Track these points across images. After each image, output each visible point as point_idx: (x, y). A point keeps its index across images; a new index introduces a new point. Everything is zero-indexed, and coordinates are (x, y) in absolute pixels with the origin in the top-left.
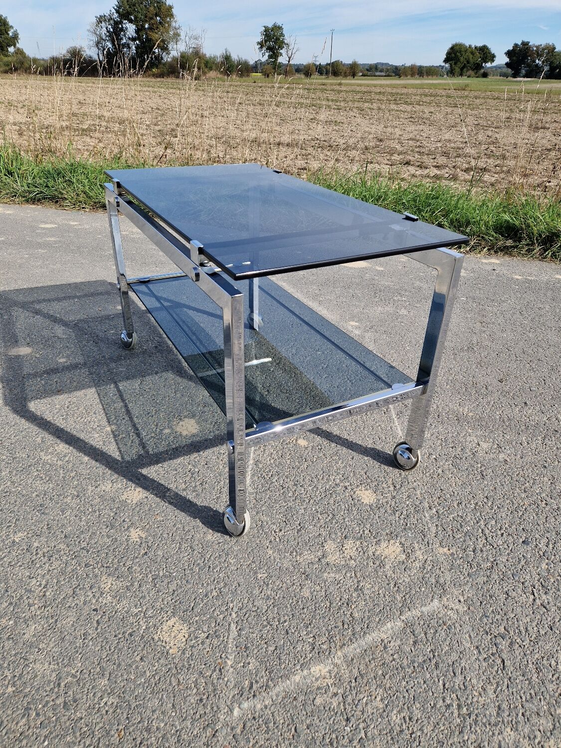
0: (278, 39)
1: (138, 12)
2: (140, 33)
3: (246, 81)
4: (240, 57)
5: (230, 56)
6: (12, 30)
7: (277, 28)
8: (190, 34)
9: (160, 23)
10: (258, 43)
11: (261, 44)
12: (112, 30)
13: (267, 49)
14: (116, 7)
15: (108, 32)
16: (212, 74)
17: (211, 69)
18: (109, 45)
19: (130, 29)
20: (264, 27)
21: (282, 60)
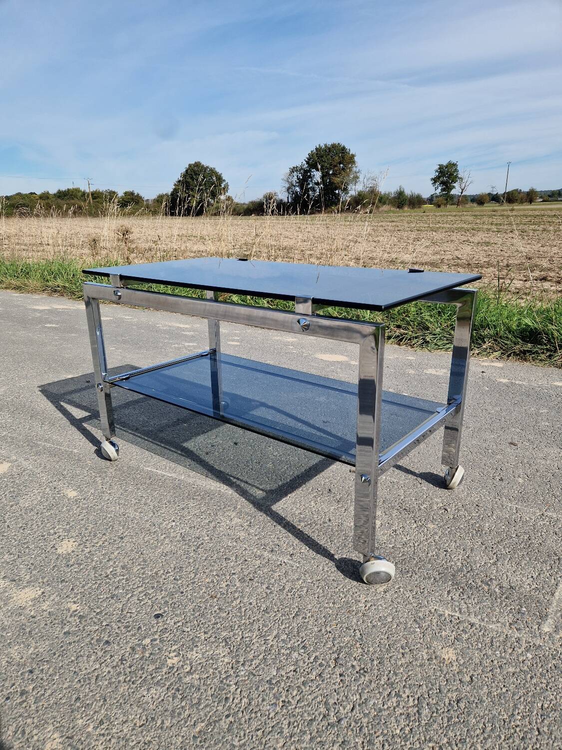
0: (451, 174)
1: (325, 162)
2: (325, 179)
3: (417, 212)
4: (413, 192)
5: (403, 192)
6: (224, 183)
7: (452, 165)
8: (368, 176)
9: (343, 169)
10: (432, 179)
11: (435, 180)
12: (301, 177)
13: (440, 184)
14: (307, 160)
15: (298, 179)
16: (385, 208)
17: (384, 203)
18: (298, 189)
19: (317, 175)
20: (439, 165)
21: (456, 191)
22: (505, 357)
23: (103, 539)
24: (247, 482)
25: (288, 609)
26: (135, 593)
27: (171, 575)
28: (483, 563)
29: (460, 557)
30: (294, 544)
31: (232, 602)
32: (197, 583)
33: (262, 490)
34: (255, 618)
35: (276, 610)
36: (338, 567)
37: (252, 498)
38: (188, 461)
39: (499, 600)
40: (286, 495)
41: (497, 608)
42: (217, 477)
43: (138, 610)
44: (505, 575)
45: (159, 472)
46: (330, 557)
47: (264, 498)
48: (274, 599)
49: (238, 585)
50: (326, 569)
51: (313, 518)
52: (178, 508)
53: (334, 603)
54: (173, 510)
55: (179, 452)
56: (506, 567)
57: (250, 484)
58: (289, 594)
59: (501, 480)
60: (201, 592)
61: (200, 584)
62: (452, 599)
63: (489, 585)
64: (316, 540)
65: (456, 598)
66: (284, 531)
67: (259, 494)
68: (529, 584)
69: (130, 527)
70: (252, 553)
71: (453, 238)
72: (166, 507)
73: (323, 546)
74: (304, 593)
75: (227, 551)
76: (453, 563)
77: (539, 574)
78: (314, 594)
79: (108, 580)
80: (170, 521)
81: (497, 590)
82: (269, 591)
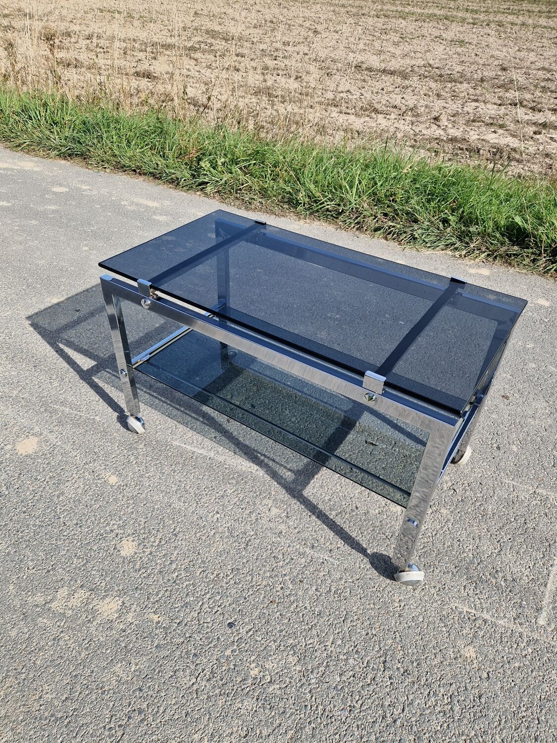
22: (491, 259)
23: (158, 537)
24: (274, 460)
25: (338, 613)
26: (205, 600)
27: (231, 578)
28: (490, 553)
29: (471, 547)
30: (331, 538)
31: (290, 607)
32: (255, 586)
33: (290, 470)
34: (313, 623)
35: (328, 614)
36: (372, 564)
37: (283, 481)
38: (213, 433)
39: (505, 594)
40: (313, 476)
41: (503, 603)
42: (245, 453)
43: (212, 619)
44: (508, 566)
45: (189, 448)
46: (363, 551)
47: (294, 481)
48: (324, 603)
49: (291, 587)
50: (362, 566)
51: (342, 505)
52: (217, 495)
53: (374, 604)
54: (214, 498)
55: (201, 419)
56: (509, 556)
57: (277, 463)
58: (336, 596)
59: (498, 448)
60: (262, 597)
61: (258, 587)
62: (468, 595)
63: (496, 578)
64: (348, 531)
65: (471, 592)
66: (319, 522)
67: (289, 476)
68: (527, 576)
69: (179, 520)
70: (296, 550)
71: (424, 31)
72: (206, 494)
73: (356, 539)
74: (347, 594)
75: (274, 548)
76: (465, 555)
77: (535, 564)
78: (357, 595)
79: (177, 587)
80: (215, 512)
81: (502, 583)
82: (319, 594)
